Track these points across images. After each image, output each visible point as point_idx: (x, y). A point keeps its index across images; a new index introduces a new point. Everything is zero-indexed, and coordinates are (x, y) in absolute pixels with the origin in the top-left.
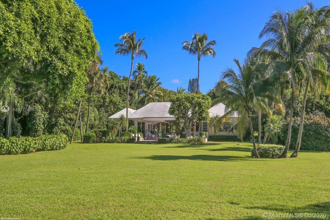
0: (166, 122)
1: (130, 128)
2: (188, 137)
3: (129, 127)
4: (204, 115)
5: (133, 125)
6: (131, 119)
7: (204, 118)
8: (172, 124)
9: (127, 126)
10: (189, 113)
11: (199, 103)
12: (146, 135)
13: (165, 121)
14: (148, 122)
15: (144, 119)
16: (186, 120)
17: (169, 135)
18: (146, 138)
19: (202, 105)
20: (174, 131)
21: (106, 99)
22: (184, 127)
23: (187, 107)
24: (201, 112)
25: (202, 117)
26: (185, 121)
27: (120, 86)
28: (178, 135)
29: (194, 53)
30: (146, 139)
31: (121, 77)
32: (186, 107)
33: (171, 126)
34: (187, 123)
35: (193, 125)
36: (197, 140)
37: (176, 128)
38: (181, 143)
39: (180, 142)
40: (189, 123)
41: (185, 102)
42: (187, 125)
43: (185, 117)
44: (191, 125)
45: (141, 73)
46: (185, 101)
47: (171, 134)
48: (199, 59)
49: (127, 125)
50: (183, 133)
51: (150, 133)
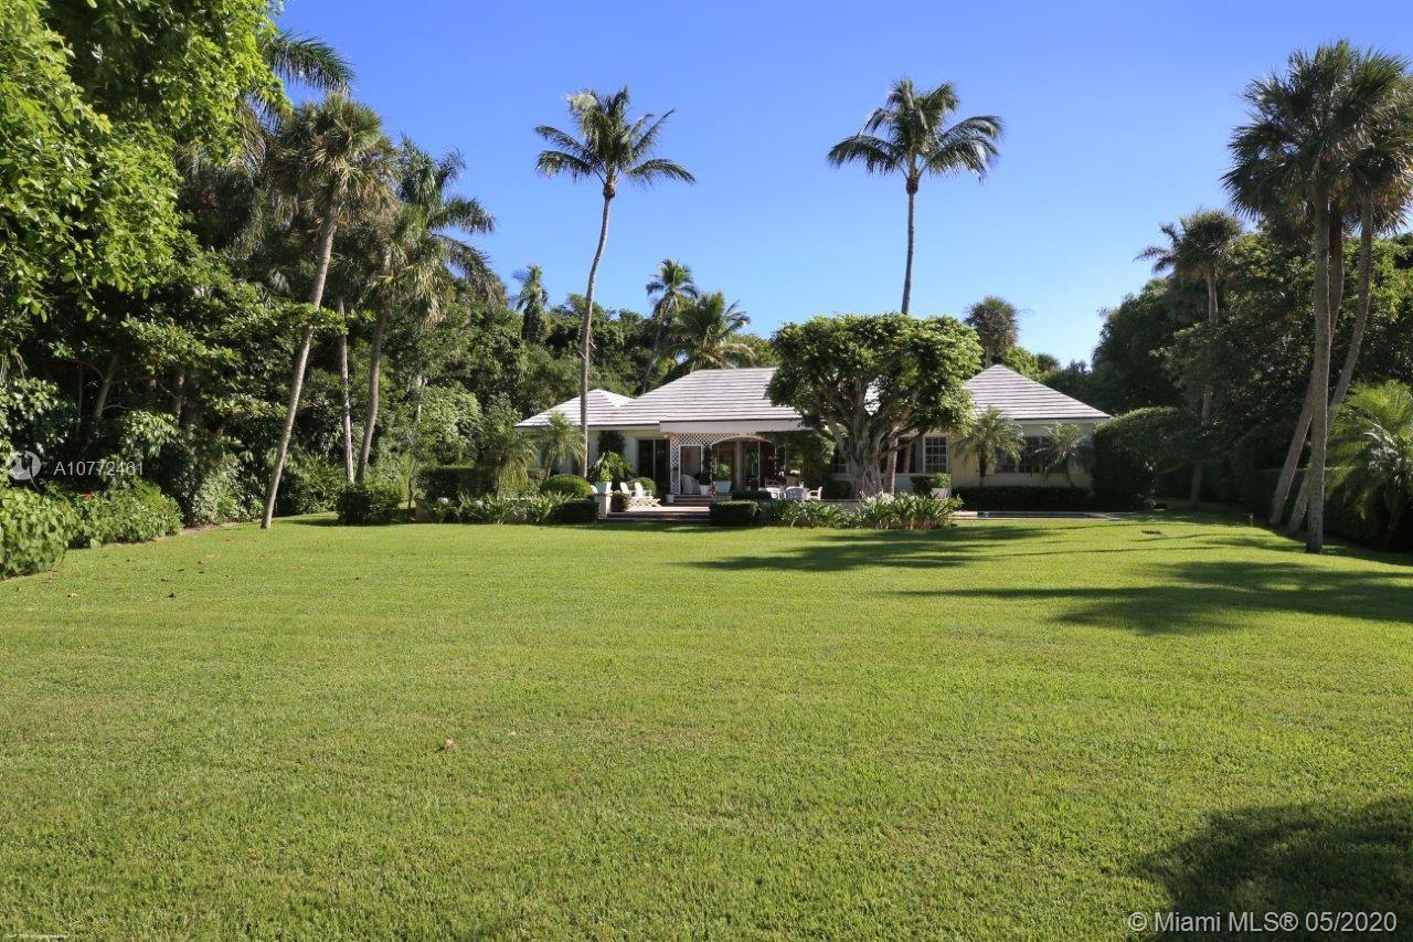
0: (759, 438)
2: (869, 500)
4: (947, 402)
5: (618, 449)
6: (612, 429)
7: (948, 418)
8: (785, 445)
10: (872, 394)
11: (924, 347)
12: (675, 485)
13: (758, 434)
14: (682, 437)
15: (664, 429)
16: (856, 423)
17: (769, 490)
18: (671, 498)
19: (941, 355)
20: (797, 472)
21: (514, 361)
22: (843, 454)
23: (860, 363)
24: (935, 389)
25: (935, 413)
26: (849, 428)
27: (601, 334)
28: (811, 486)
29: (890, 163)
30: (672, 501)
31: (613, 312)
32: (856, 363)
33: (781, 451)
34: (860, 437)
35: (886, 449)
36: (918, 511)
37: (806, 461)
38: (832, 526)
39: (825, 520)
40: (872, 437)
41: (851, 345)
42: (860, 444)
43: (851, 414)
44: (878, 445)
45: (678, 292)
46: (850, 340)
47: (781, 482)
48: (912, 187)
50: (837, 479)
51: (689, 479)
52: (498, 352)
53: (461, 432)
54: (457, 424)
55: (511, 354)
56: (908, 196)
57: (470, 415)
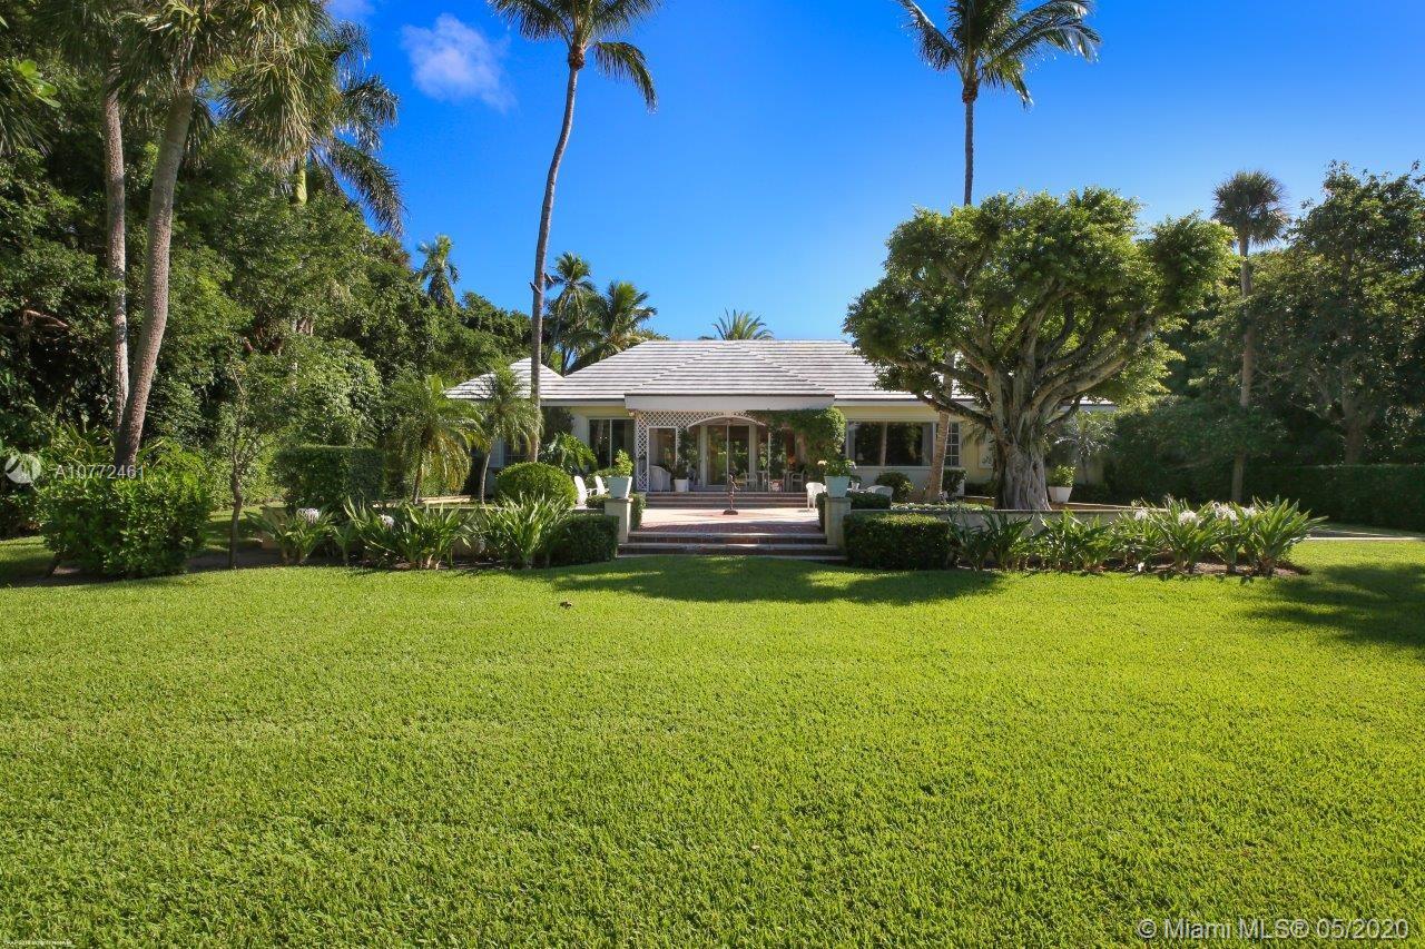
1: (552, 447)
3: (547, 439)
5: (569, 429)
6: (558, 404)
9: (536, 432)
12: (641, 479)
14: (650, 416)
15: (631, 404)
21: (423, 323)
45: (577, 287)
48: (970, 94)
49: (535, 424)
51: (659, 471)
52: (403, 310)
53: (353, 404)
54: (350, 396)
55: (419, 314)
56: (964, 105)
57: (367, 384)
